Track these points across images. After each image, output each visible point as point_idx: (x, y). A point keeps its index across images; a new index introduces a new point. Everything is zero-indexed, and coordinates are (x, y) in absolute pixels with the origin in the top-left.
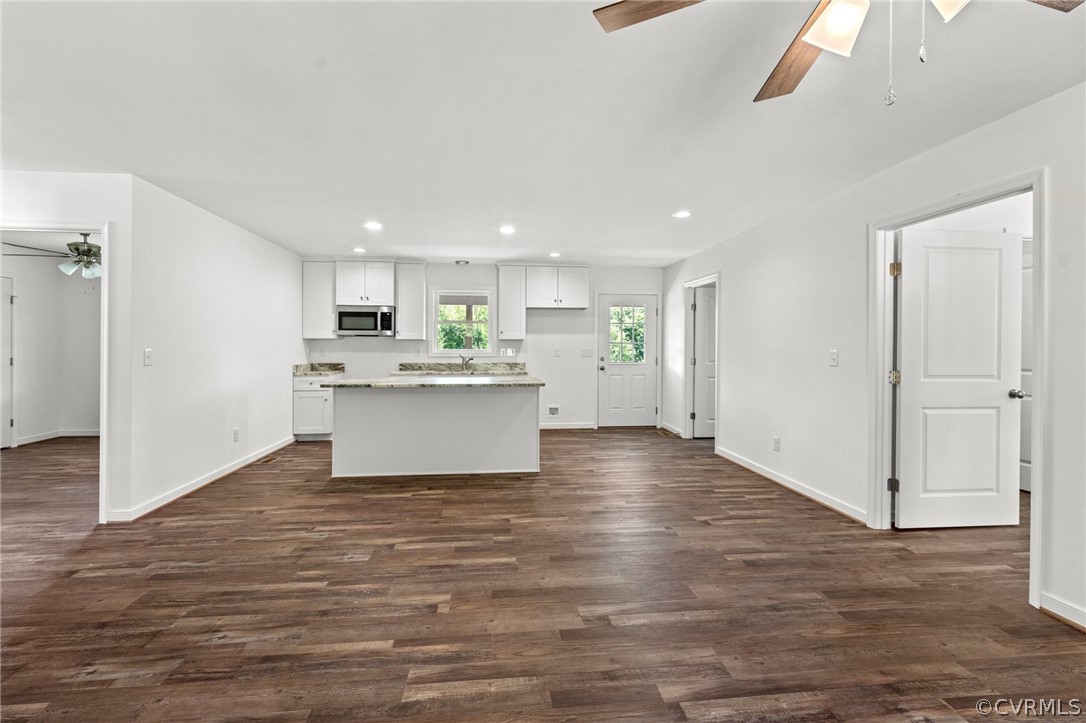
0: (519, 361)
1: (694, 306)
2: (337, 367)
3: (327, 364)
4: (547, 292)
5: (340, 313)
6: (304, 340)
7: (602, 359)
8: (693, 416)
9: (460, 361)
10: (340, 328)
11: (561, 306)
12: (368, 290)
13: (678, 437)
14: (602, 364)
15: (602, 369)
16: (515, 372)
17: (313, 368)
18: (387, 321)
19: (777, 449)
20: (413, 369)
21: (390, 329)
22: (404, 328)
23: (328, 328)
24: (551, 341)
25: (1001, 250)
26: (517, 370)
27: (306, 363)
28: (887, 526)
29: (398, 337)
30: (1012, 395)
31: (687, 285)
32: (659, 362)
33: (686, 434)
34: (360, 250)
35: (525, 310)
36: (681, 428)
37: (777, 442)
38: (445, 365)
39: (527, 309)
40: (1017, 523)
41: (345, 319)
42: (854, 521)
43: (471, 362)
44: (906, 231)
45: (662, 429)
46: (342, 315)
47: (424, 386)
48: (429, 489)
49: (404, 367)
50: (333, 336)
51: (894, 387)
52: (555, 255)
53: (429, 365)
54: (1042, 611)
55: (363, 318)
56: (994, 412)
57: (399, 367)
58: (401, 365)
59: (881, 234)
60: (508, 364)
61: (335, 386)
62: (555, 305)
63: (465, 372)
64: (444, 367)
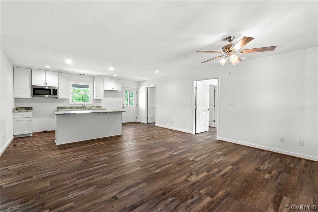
0: (100, 105)
1: (148, 92)
2: (29, 109)
3: (24, 108)
4: (110, 86)
5: (34, 88)
6: (15, 98)
7: (123, 105)
8: (147, 118)
9: (81, 106)
10: (34, 94)
11: (114, 90)
13: (144, 124)
14: (123, 106)
15: (123, 107)
16: (99, 109)
18: (55, 92)
19: (172, 123)
20: (63, 109)
21: (56, 95)
22: (61, 95)
23: (27, 93)
24: (110, 100)
25: (207, 86)
26: (100, 108)
28: (195, 133)
29: (59, 98)
30: (208, 110)
31: (146, 87)
32: (137, 105)
33: (146, 123)
34: (48, 67)
36: (144, 121)
37: (172, 121)
38: (75, 107)
39: (104, 90)
40: (208, 130)
41: (36, 91)
42: (190, 134)
43: (85, 106)
44: (198, 82)
45: (138, 122)
50: (30, 97)
51: (196, 109)
52: (115, 76)
53: (69, 107)
54: (218, 140)
55: (45, 91)
56: (206, 112)
58: (58, 107)
59: (194, 81)
60: (97, 106)
62: (112, 90)
63: (83, 109)
64: (75, 108)
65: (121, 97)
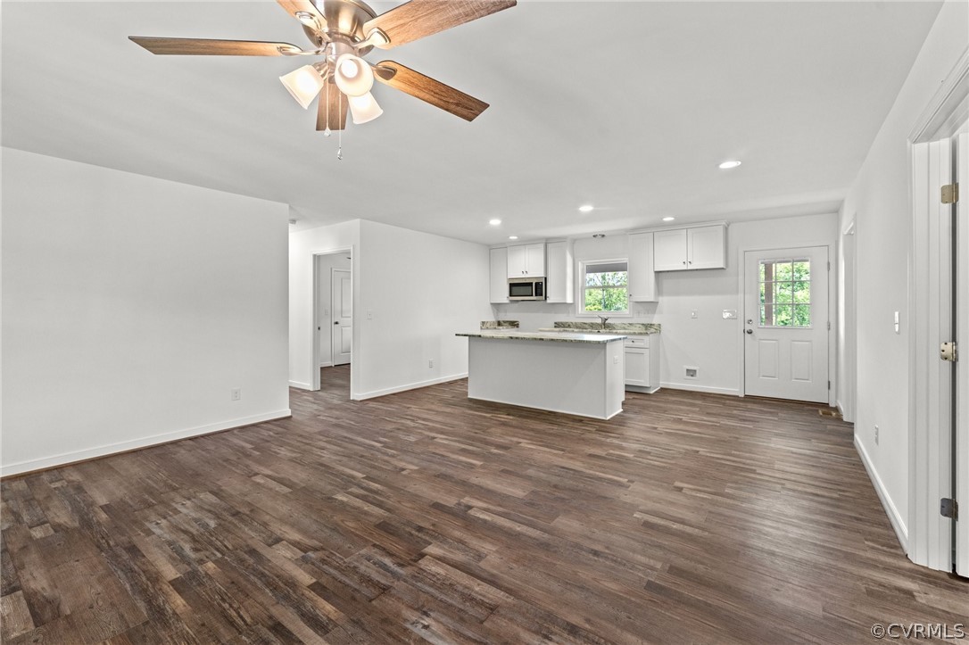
0: (655, 321)
2: (514, 324)
3: (507, 321)
4: (675, 254)
5: (510, 284)
6: (492, 304)
7: (749, 322)
9: (599, 321)
10: (511, 295)
11: (690, 267)
12: (527, 266)
14: (748, 327)
15: (750, 332)
16: (649, 332)
17: (499, 324)
18: (540, 289)
20: (565, 327)
21: (542, 295)
22: (552, 293)
23: (503, 296)
24: (687, 302)
26: (653, 331)
27: (494, 320)
29: (548, 301)
31: (844, 231)
32: (833, 325)
33: (845, 416)
35: (653, 274)
38: (588, 324)
39: (656, 272)
41: (514, 288)
43: (610, 321)
46: (512, 285)
47: (511, 338)
48: (508, 415)
49: (557, 325)
50: (507, 301)
51: (954, 366)
52: (668, 219)
53: (576, 323)
55: (522, 288)
57: (554, 325)
58: (555, 323)
60: (644, 324)
61: (470, 336)
62: (684, 267)
64: (587, 326)
65: (737, 292)
